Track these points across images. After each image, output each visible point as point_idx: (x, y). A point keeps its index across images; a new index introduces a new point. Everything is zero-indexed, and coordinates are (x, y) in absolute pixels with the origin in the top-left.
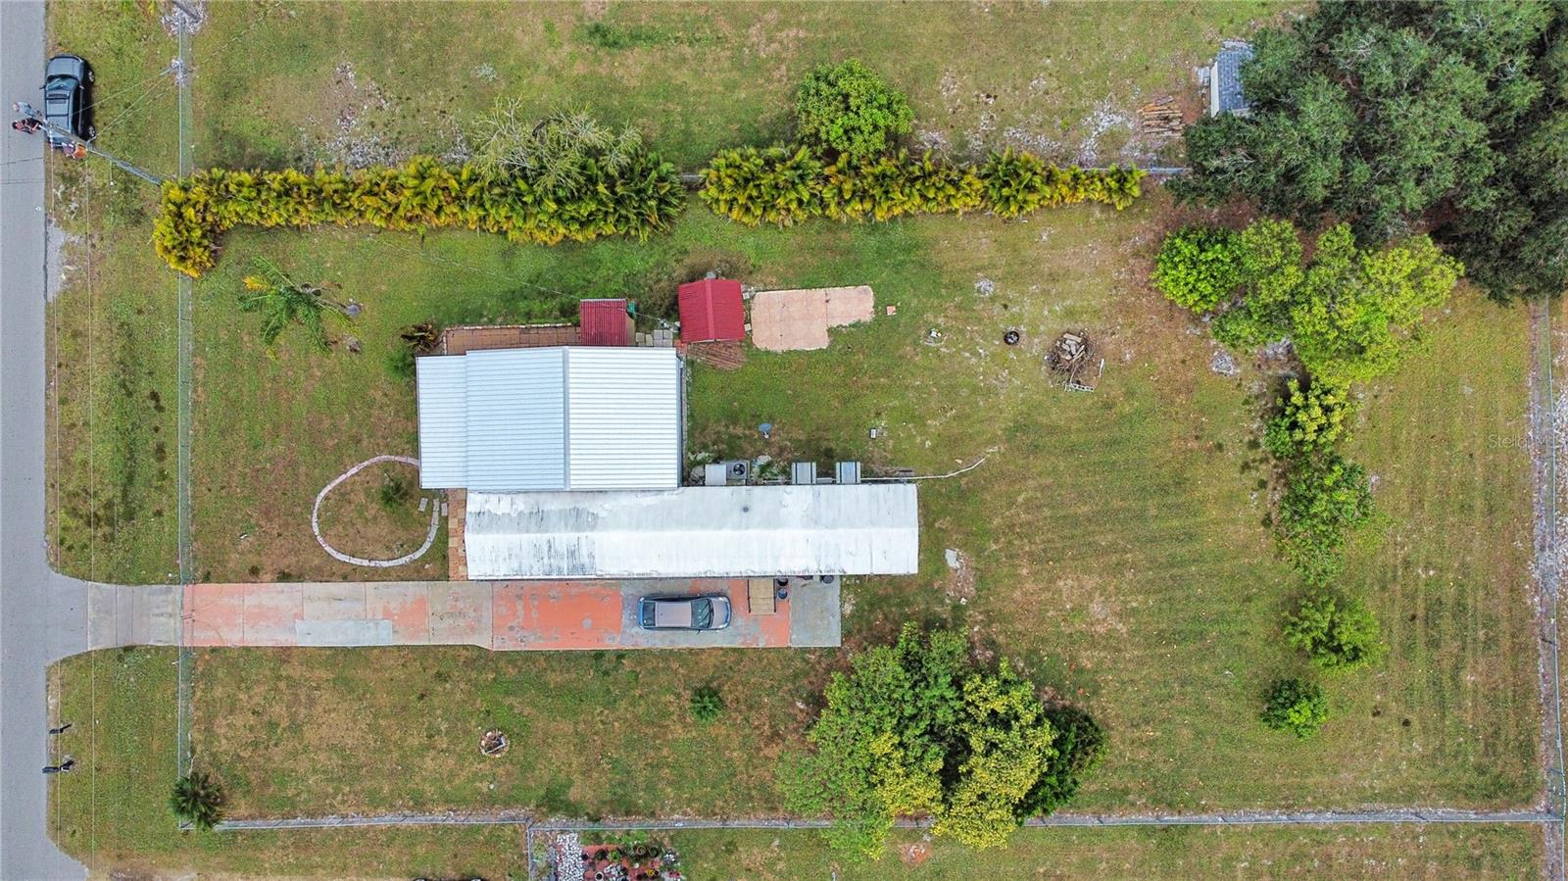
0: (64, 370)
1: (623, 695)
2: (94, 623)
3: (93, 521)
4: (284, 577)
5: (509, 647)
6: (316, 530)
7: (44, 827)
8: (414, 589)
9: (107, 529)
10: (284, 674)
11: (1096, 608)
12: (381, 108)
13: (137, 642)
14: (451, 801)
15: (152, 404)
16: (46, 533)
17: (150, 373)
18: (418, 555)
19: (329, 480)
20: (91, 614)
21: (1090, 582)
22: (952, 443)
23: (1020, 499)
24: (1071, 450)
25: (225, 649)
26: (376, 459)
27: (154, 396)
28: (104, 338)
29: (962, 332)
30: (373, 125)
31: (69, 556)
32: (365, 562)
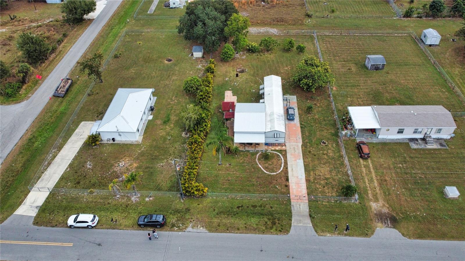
0: (228, 229)
1: (310, 124)
2: (303, 224)
3: (274, 223)
4: (287, 180)
5: (301, 140)
6: (275, 173)
7: (368, 239)
8: (288, 156)
9: (276, 220)
10: (312, 181)
11: (286, 68)
12: (171, 159)
13: (308, 214)
14: (339, 151)
15: (240, 208)
16: (278, 235)
17: (232, 208)
18: (280, 155)
19: (262, 170)
20: (301, 225)
24: (258, 71)
25: (308, 193)
26: (257, 162)
27: (238, 207)
28: (221, 219)
29: (235, 81)
31: (285, 229)
32: (283, 164)
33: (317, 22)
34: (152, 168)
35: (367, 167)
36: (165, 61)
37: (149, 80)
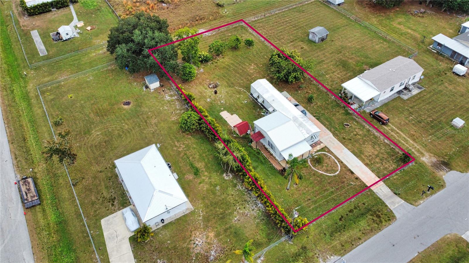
0: (353, 243)
1: (320, 113)
2: (398, 203)
3: (378, 216)
4: (352, 173)
5: (328, 131)
6: (338, 172)
7: (445, 189)
8: (333, 150)
9: (377, 212)
10: (370, 163)
11: (252, 67)
12: (240, 208)
13: (393, 193)
14: (364, 127)
15: (343, 219)
16: (391, 224)
17: (337, 224)
18: (326, 153)
19: (326, 175)
20: (397, 205)
21: (248, 70)
22: (239, 93)
23: (242, 82)
24: (229, 80)
25: (376, 175)
26: (315, 169)
27: (340, 219)
28: (338, 239)
29: (219, 99)
30: (244, 208)
31: (390, 217)
32: (336, 161)
33: (232, 9)
34: (230, 227)
35: (392, 130)
36: (123, 106)
37: (128, 135)
